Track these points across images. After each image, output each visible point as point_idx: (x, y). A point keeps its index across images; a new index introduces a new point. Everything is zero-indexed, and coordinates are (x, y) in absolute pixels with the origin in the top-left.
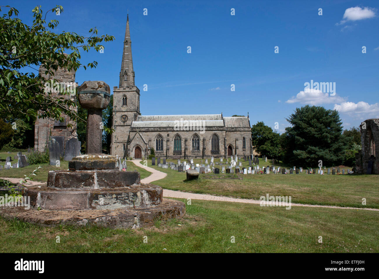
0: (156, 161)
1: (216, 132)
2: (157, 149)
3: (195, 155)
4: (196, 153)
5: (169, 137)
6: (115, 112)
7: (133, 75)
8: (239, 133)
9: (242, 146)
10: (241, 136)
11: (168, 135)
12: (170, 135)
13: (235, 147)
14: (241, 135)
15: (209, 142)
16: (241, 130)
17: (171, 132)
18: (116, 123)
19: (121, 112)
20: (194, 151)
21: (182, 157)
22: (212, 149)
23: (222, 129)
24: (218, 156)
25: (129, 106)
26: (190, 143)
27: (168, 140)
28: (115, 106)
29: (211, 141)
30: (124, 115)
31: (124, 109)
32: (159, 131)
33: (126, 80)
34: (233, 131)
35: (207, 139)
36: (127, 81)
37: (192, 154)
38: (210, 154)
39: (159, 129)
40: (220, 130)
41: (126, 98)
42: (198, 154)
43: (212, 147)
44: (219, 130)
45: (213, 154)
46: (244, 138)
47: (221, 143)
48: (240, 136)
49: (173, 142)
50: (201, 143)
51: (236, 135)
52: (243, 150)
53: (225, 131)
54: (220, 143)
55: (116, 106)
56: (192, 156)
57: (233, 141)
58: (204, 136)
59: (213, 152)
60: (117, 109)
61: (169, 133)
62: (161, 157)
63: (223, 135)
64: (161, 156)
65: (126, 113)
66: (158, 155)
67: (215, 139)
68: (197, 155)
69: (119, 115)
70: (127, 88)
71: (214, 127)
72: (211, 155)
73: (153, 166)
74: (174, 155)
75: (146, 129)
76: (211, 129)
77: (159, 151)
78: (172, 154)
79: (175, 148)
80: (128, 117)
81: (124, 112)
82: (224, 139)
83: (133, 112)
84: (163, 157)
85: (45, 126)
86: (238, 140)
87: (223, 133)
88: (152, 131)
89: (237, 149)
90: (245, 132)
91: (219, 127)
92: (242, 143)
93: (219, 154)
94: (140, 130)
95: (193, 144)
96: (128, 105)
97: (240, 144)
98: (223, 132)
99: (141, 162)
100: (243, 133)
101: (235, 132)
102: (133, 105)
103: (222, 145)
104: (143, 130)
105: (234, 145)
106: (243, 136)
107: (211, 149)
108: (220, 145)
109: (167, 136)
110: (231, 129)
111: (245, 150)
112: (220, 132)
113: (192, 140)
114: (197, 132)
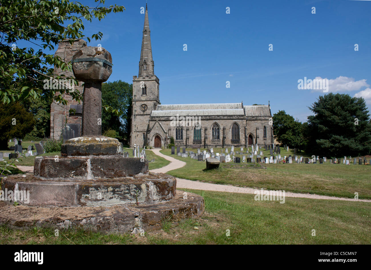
0: (175, 150)
1: (236, 121)
2: (177, 138)
3: (215, 145)
4: (216, 142)
6: (134, 101)
7: (152, 65)
8: (260, 122)
9: (263, 135)
10: (262, 125)
13: (255, 137)
14: (262, 124)
15: (229, 131)
16: (261, 119)
18: (136, 113)
19: (141, 101)
20: (214, 140)
21: (202, 146)
22: (233, 138)
23: (242, 118)
24: (238, 145)
25: (148, 95)
26: (210, 132)
27: (187, 129)
28: (134, 96)
29: (231, 130)
30: (143, 104)
31: (144, 98)
33: (146, 69)
34: (253, 120)
35: (227, 128)
36: (146, 70)
37: (212, 143)
38: (230, 143)
40: (241, 119)
41: (146, 88)
42: (218, 143)
43: (233, 136)
45: (233, 144)
46: (265, 127)
48: (261, 125)
49: (193, 131)
50: (221, 132)
51: (257, 124)
52: (264, 139)
53: (245, 120)
54: (240, 132)
55: (136, 96)
56: (212, 145)
57: (254, 130)
58: (225, 126)
59: (233, 141)
60: (136, 98)
62: (181, 146)
63: (244, 124)
64: (180, 145)
65: (145, 103)
66: (178, 144)
67: (236, 128)
68: (217, 144)
69: (138, 104)
70: (146, 77)
71: (234, 115)
72: (231, 144)
73: (173, 155)
74: (194, 144)
75: (166, 118)
76: (231, 117)
77: (178, 140)
78: (192, 143)
79: (195, 137)
80: (148, 107)
81: (144, 101)
82: (244, 128)
83: (153, 101)
84: (183, 146)
85: (61, 113)
86: (258, 129)
87: (243, 122)
89: (257, 139)
90: (266, 121)
91: (240, 116)
92: (263, 132)
93: (239, 143)
94: (159, 119)
95: (213, 133)
96: (147, 94)
97: (260, 133)
98: (243, 120)
99: (160, 151)
100: (263, 122)
101: (256, 121)
102: (152, 94)
103: (243, 133)
104: (163, 119)
105: (255, 134)
106: (264, 125)
107: (231, 138)
108: (240, 134)
110: (251, 118)
111: (266, 140)
112: (240, 120)
113: (211, 129)
114: (217, 121)
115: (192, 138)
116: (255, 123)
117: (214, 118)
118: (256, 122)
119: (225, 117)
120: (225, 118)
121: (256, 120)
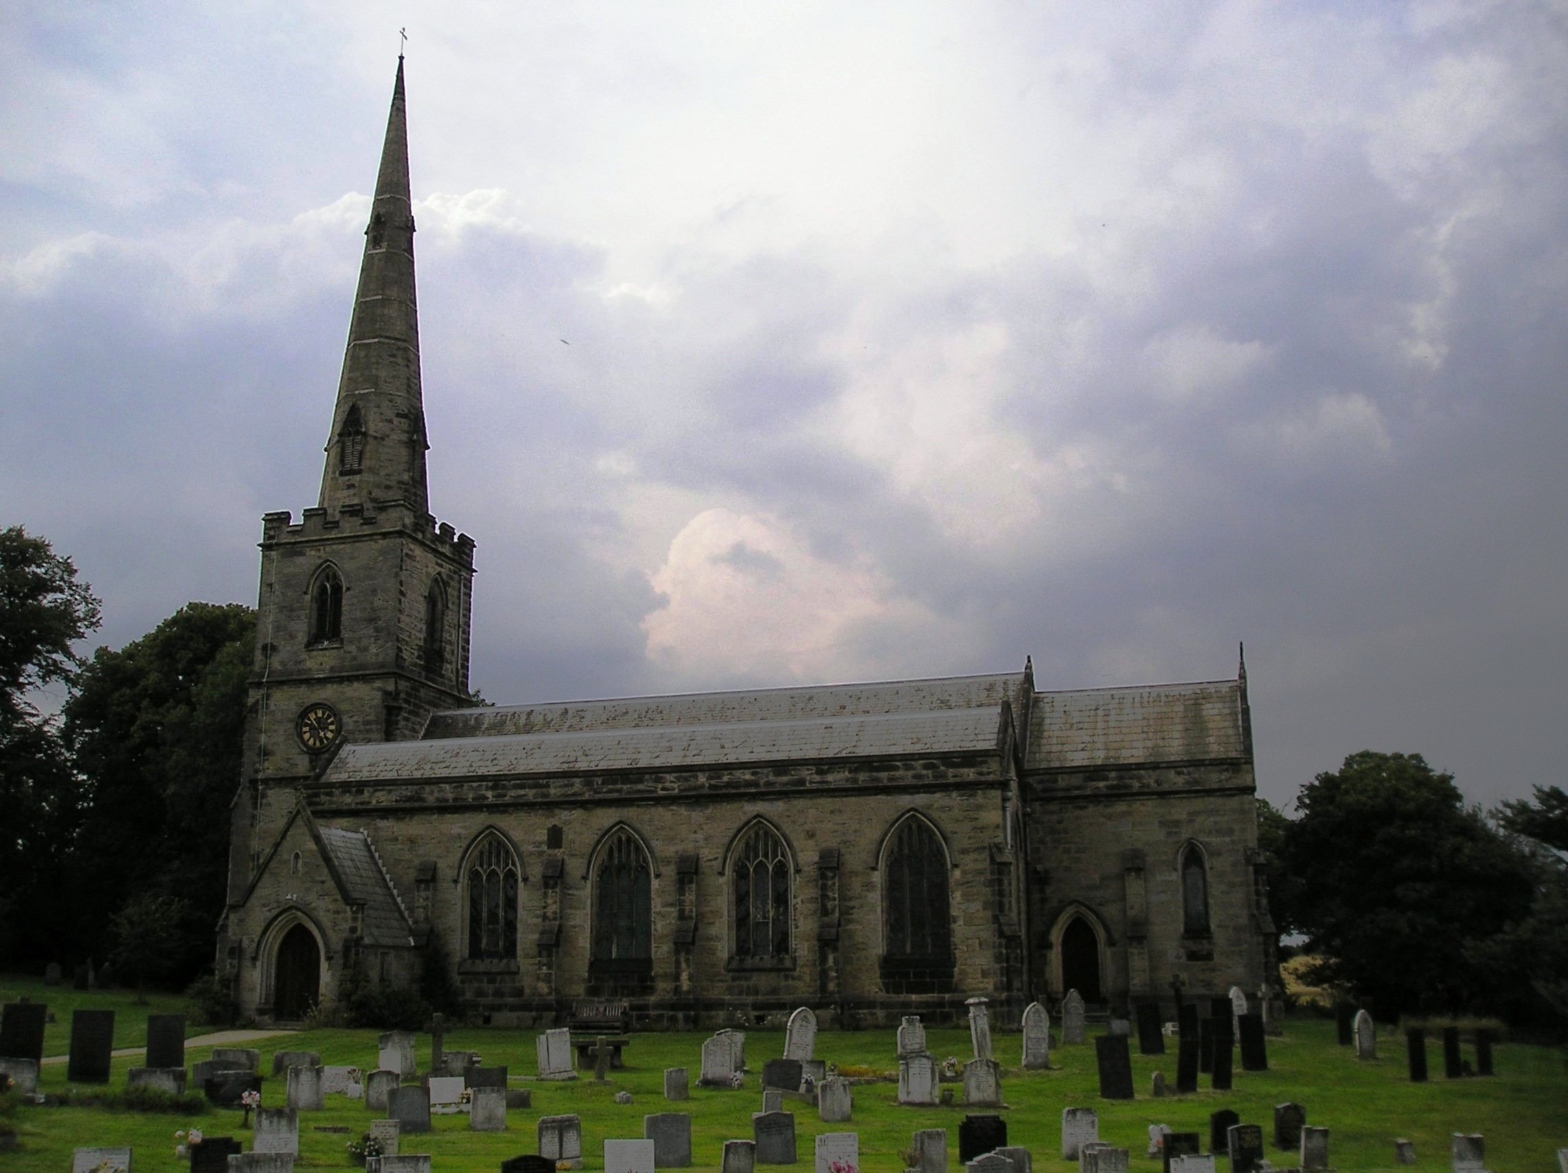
1: (920, 800)
2: (475, 952)
3: (750, 999)
4: (762, 981)
5: (558, 853)
6: (259, 685)
7: (404, 437)
8: (1148, 812)
9: (1177, 920)
10: (1169, 834)
11: (555, 838)
12: (568, 835)
13: (1117, 931)
14: (1171, 826)
15: (869, 886)
16: (1166, 787)
17: (577, 813)
18: (266, 764)
19: (302, 682)
20: (750, 964)
21: (653, 1013)
22: (898, 943)
23: (970, 774)
24: (941, 1004)
25: (351, 642)
26: (718, 897)
27: (549, 871)
28: (265, 647)
29: (878, 877)
30: (314, 707)
31: (322, 660)
32: (493, 808)
33: (356, 466)
34: (1096, 798)
35: (855, 860)
36: (359, 472)
37: (730, 990)
38: (871, 985)
39: (493, 788)
40: (961, 786)
41: (337, 589)
42: (774, 991)
43: (894, 927)
44: (945, 788)
45: (898, 990)
46: (1194, 854)
47: (967, 897)
48: (1161, 835)
49: (586, 893)
50: (801, 894)
51: (1126, 827)
52: (1193, 956)
54: (956, 898)
55: (274, 648)
56: (729, 1007)
57: (1103, 879)
58: (832, 843)
59: (897, 972)
60: (276, 662)
61: (563, 817)
62: (499, 1008)
63: (982, 829)
64: (498, 1001)
65: (327, 693)
66: (480, 993)
68: (772, 999)
69: (284, 702)
70: (347, 517)
71: (905, 758)
72: (882, 996)
74: (594, 991)
75: (408, 791)
76: (884, 775)
77: (481, 966)
78: (581, 988)
79: (600, 939)
80: (345, 719)
81: (320, 681)
82: (986, 854)
83: (378, 684)
84: (513, 1008)
86: (1139, 870)
87: (979, 807)
88: (443, 809)
89: (1135, 946)
90: (1199, 804)
92: (1180, 895)
93: (947, 987)
94: (360, 799)
95: (741, 900)
96: (345, 634)
98: (980, 798)
100: (1179, 810)
101: (1121, 807)
102: (377, 630)
103: (976, 906)
104: (383, 798)
105: (1111, 912)
106: (1185, 834)
107: (879, 946)
108: (954, 912)
109: (545, 848)
110: (1076, 780)
111: (1209, 957)
112: (955, 799)
113: (728, 871)
114: (772, 809)
115: (584, 941)
116: (1109, 817)
117: (749, 784)
118: (1125, 814)
119: (830, 778)
120: (836, 778)
121: (1119, 797)
